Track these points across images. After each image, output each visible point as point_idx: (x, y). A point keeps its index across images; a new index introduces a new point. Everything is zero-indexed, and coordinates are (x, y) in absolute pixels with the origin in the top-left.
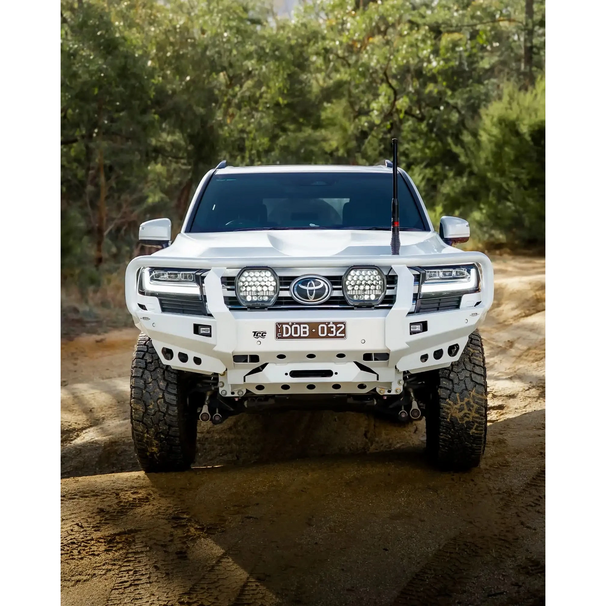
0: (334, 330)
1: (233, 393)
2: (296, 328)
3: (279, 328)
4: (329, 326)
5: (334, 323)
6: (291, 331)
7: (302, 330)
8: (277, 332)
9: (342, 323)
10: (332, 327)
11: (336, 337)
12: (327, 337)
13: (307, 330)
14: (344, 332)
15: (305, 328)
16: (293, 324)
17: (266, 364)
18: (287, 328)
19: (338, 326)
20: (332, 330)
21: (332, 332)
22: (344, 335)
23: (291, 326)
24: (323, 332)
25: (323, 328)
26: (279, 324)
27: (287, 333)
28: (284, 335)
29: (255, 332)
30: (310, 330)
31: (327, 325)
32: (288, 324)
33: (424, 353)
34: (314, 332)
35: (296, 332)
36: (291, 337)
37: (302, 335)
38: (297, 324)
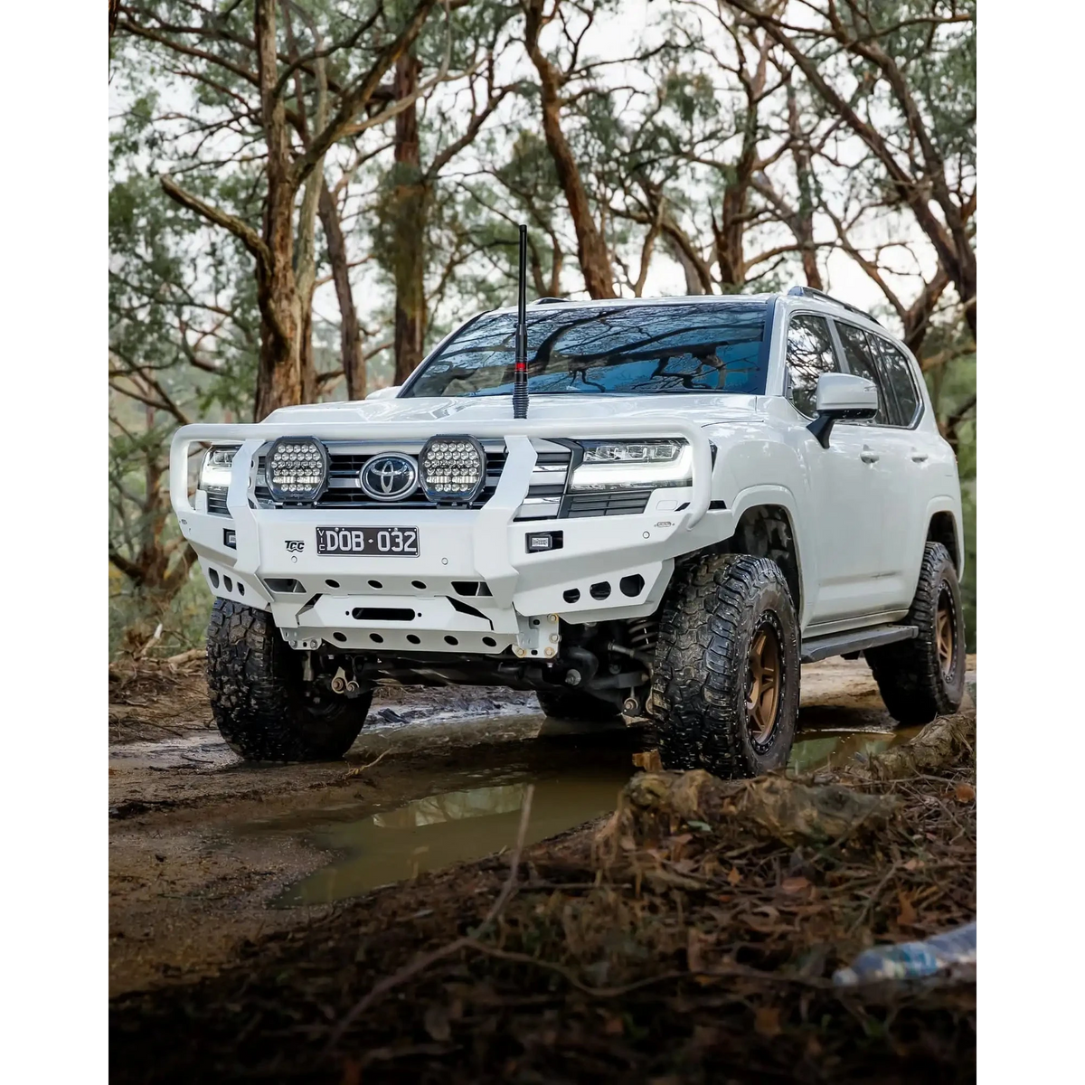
0: (400, 540)
1: (305, 645)
2: (345, 537)
3: (321, 534)
4: (393, 534)
5: (400, 530)
6: (339, 541)
7: (355, 540)
8: (319, 543)
9: (412, 529)
10: (398, 537)
11: (403, 553)
12: (390, 552)
13: (361, 540)
14: (414, 544)
15: (358, 536)
16: (340, 530)
17: (317, 597)
18: (332, 537)
19: (406, 534)
20: (397, 540)
21: (397, 545)
22: (414, 550)
23: (338, 533)
24: (384, 545)
25: (384, 538)
26: (321, 529)
27: (333, 545)
28: (329, 548)
29: (288, 542)
30: (366, 540)
31: (390, 533)
32: (333, 529)
33: (570, 587)
34: (371, 542)
35: (345, 544)
36: (338, 551)
37: (355, 549)
38: (346, 529)
